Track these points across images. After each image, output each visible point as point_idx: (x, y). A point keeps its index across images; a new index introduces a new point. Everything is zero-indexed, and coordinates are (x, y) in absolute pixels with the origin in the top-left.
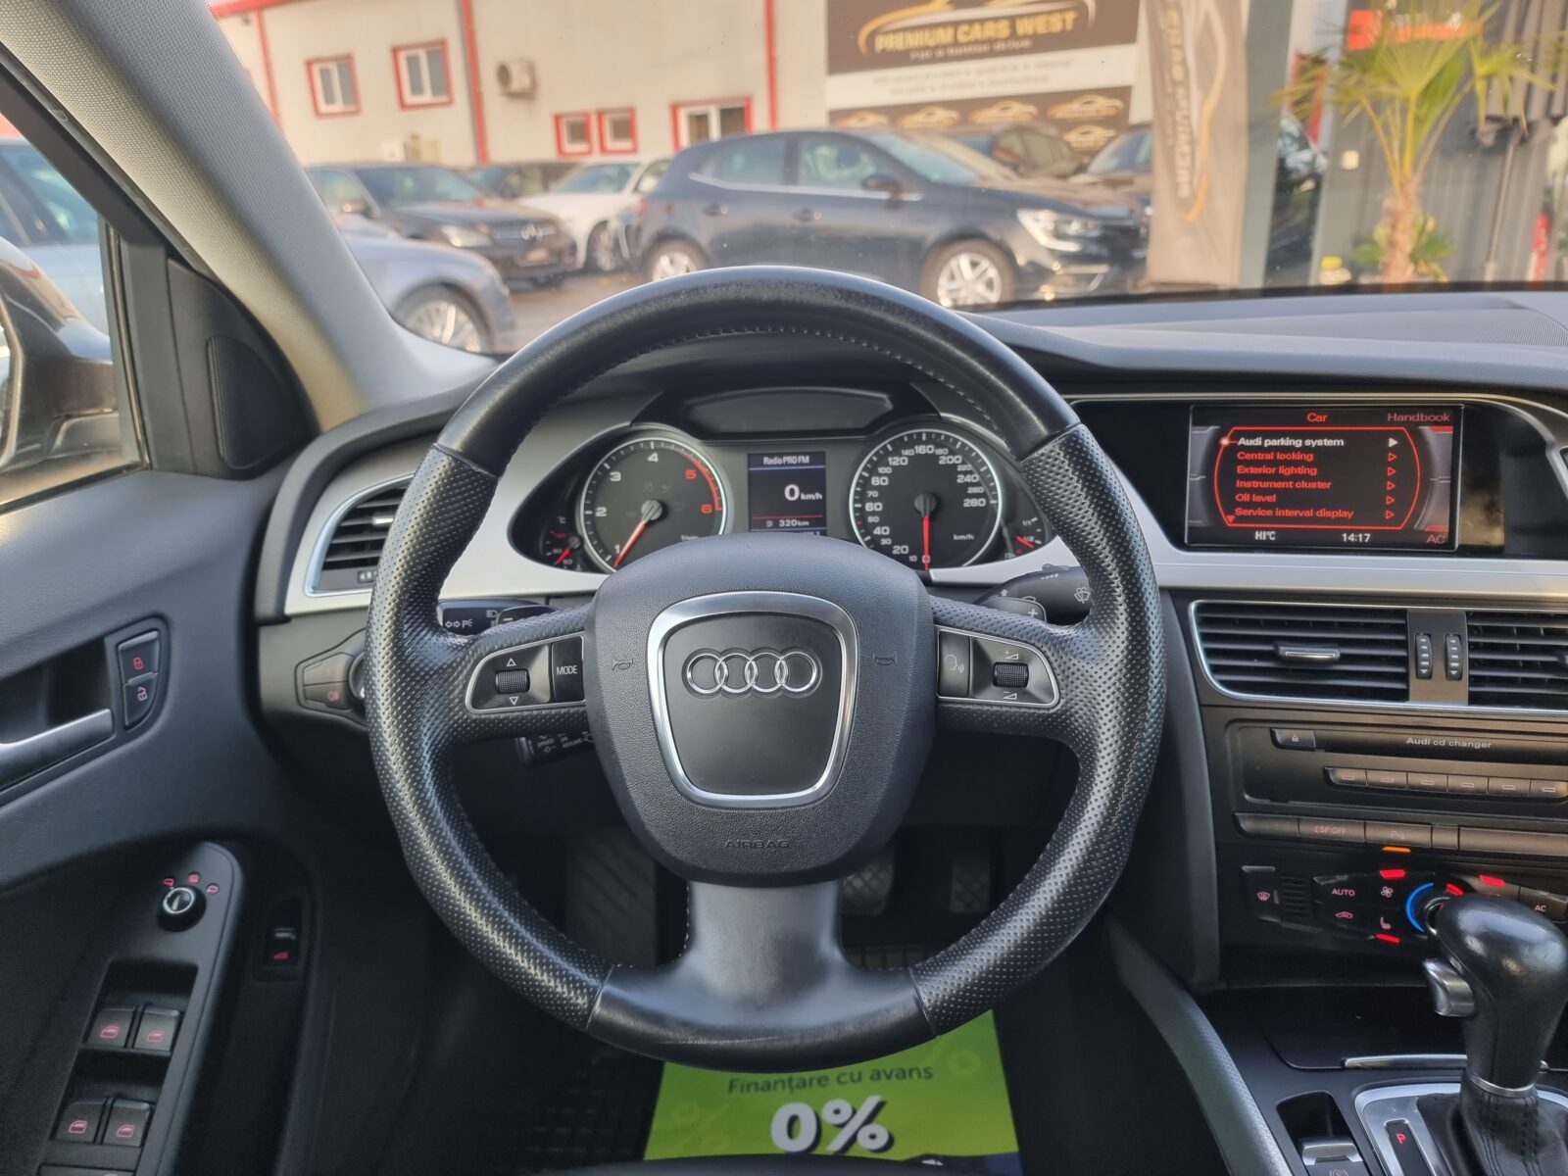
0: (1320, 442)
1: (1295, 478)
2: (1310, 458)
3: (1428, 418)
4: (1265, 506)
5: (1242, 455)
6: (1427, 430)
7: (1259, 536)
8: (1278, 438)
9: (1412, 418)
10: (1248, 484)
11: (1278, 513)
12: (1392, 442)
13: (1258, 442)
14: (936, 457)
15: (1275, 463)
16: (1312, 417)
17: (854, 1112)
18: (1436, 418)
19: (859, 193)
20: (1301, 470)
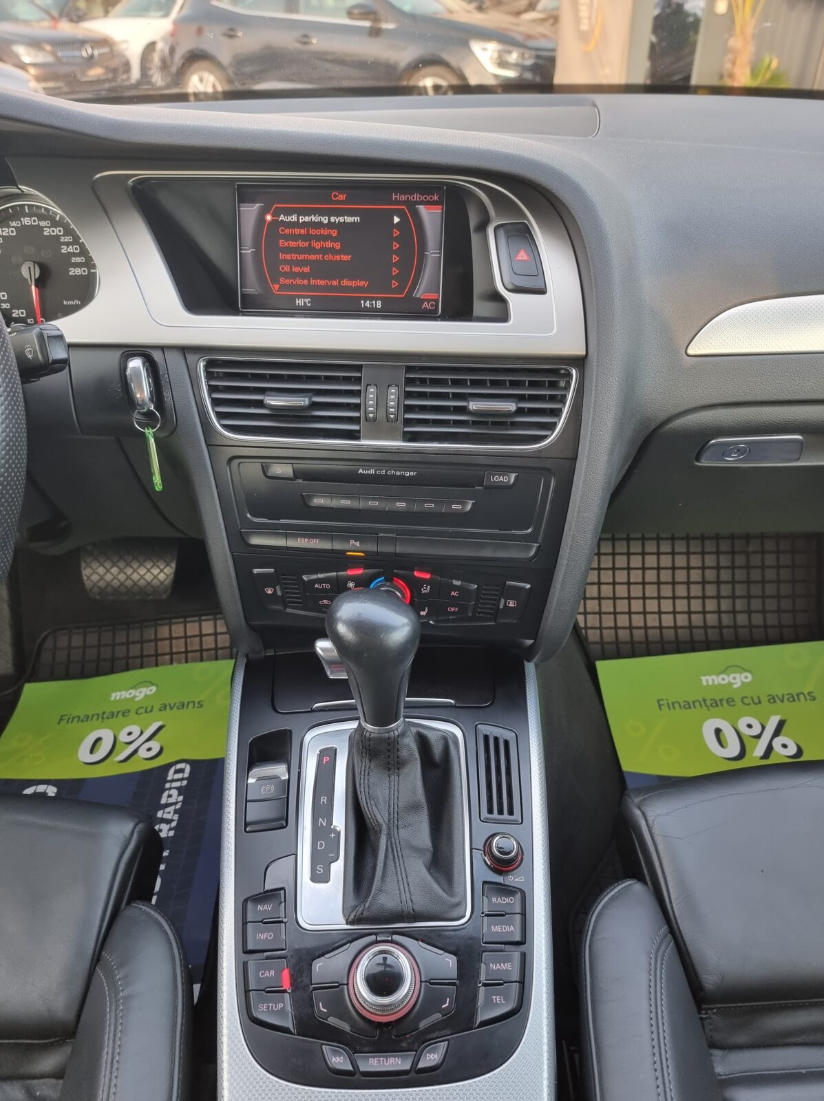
0: (342, 219)
1: (324, 251)
2: (334, 233)
3: (423, 198)
4: (303, 276)
5: (282, 230)
6: (421, 208)
7: (299, 302)
8: (309, 215)
9: (411, 198)
10: (288, 257)
11: (313, 282)
12: (396, 220)
13: (293, 218)
14: (41, 229)
15: (307, 238)
16: (335, 196)
17: (142, 733)
18: (428, 198)
19: (347, 21)
20: (329, 244)
